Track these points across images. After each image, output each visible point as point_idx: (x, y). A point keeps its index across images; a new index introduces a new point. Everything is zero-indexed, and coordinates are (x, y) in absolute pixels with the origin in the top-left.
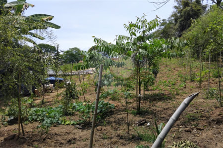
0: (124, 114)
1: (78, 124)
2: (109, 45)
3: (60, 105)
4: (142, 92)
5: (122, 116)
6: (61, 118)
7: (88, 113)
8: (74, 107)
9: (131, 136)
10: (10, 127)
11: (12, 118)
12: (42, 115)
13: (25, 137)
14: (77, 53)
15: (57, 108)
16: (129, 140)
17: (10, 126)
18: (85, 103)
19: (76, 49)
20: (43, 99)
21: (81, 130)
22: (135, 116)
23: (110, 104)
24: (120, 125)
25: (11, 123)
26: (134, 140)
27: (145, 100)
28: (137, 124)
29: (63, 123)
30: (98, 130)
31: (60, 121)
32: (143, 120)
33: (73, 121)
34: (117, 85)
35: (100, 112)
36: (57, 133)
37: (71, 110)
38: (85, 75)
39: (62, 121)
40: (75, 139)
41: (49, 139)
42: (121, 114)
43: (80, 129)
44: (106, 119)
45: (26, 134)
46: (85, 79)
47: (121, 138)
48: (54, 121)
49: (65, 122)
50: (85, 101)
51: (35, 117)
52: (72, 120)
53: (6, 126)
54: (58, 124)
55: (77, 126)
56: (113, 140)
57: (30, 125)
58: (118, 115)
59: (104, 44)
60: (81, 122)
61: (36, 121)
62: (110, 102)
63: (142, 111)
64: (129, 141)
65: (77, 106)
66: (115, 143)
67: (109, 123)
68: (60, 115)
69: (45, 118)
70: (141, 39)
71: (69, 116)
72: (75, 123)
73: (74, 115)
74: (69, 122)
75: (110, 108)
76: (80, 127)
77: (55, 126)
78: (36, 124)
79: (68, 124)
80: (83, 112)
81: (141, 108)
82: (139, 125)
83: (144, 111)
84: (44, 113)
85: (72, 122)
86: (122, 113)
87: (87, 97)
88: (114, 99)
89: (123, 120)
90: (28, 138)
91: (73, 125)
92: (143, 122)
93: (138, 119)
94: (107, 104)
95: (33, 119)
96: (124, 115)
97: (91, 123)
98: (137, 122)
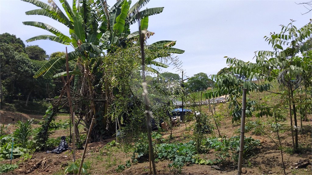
0: (275, 152)
1: (215, 164)
2: (246, 65)
3: (191, 141)
4: (299, 123)
5: (272, 155)
6: (193, 156)
7: (227, 150)
8: (207, 144)
10: (141, 165)
11: (142, 155)
12: (172, 152)
14: (203, 79)
15: (188, 144)
17: (139, 164)
18: (220, 139)
19: (201, 74)
20: (171, 134)
21: (219, 172)
22: (292, 155)
23: (253, 140)
24: (271, 167)
25: (141, 160)
27: (303, 133)
28: (296, 165)
29: (197, 162)
31: (193, 160)
32: (305, 161)
33: (209, 160)
34: (261, 115)
37: (204, 147)
38: (215, 105)
39: (195, 160)
42: (271, 153)
43: (218, 170)
44: (250, 159)
46: (216, 110)
48: (187, 159)
49: (199, 161)
50: (220, 136)
51: (165, 154)
52: (207, 159)
53: (137, 164)
54: (191, 163)
55: (215, 166)
57: (160, 163)
58: (266, 154)
59: (240, 64)
60: (218, 161)
61: (166, 158)
62: (253, 137)
63: (302, 149)
65: (211, 143)
67: (255, 164)
68: (193, 152)
69: (176, 156)
70: (291, 52)
71: (203, 154)
72: (212, 163)
73: (209, 153)
74: (204, 161)
75: (255, 145)
76: (218, 168)
77: (188, 165)
78: (167, 163)
79: (203, 164)
80: (219, 150)
81: (299, 144)
82: (299, 167)
83: (304, 149)
84: (175, 150)
85: (208, 162)
86: (271, 151)
87: (222, 131)
88: (258, 134)
89: (275, 161)
91: (209, 164)
92: (305, 163)
93: (296, 159)
94: (249, 140)
95: (163, 157)
96: (275, 154)
97: (232, 163)
98: (296, 164)
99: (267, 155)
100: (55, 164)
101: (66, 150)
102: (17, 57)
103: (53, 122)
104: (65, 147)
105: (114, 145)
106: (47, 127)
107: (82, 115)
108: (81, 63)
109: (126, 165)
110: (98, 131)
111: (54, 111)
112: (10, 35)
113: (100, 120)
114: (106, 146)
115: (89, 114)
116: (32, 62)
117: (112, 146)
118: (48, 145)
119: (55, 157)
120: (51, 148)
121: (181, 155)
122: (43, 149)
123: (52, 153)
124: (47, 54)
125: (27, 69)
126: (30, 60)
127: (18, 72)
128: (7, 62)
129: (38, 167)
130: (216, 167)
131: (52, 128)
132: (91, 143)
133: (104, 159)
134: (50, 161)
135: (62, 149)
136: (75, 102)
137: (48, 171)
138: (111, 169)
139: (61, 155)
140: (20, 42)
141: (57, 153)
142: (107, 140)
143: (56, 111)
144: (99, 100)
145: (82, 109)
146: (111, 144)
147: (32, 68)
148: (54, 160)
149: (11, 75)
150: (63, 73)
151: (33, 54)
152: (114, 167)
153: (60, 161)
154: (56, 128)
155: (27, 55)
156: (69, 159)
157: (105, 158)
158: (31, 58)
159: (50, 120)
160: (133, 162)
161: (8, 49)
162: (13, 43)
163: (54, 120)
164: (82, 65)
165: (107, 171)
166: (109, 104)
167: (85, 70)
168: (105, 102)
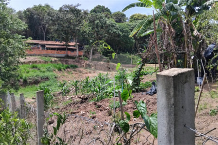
100: (153, 103)
102: (108, 23)
103: (142, 70)
105: (198, 91)
106: (139, 74)
111: (143, 63)
112: (101, 6)
115: (171, 64)
116: (118, 25)
117: (196, 91)
118: (140, 88)
119: (151, 98)
122: (137, 91)
124: (127, 17)
125: (115, 30)
126: (116, 23)
127: (109, 34)
128: (102, 27)
131: (142, 75)
135: (153, 92)
138: (204, 112)
139: (154, 97)
140: (108, 10)
141: (150, 95)
147: (118, 29)
148: (151, 101)
149: (106, 36)
151: (117, 18)
154: (145, 75)
155: (114, 20)
158: (117, 21)
161: (101, 17)
162: (104, 12)
163: (143, 69)
164: (163, 23)
165: (201, 113)
166: (189, 55)
167: (167, 27)
168: (185, 53)
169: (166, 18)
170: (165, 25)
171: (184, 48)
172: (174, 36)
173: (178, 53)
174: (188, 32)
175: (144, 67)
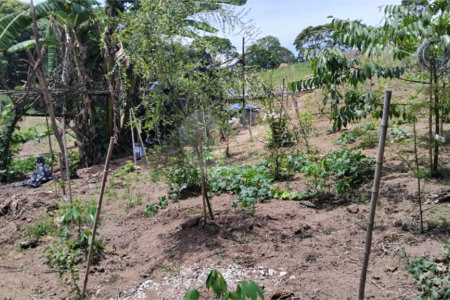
0: (400, 177)
1: (306, 199)
2: (366, 32)
3: (264, 161)
5: (395, 182)
6: (271, 187)
8: (291, 165)
9: (425, 225)
10: (184, 203)
11: (184, 186)
12: (234, 181)
13: (217, 222)
14: (272, 48)
15: (258, 165)
16: (422, 232)
17: (182, 201)
19: (269, 38)
20: (228, 148)
21: (314, 211)
22: (427, 181)
23: (364, 156)
24: (396, 202)
25: (184, 195)
26: (435, 234)
28: (435, 198)
29: (276, 196)
30: (350, 212)
31: (269, 193)
32: (449, 191)
33: (295, 191)
35: (347, 174)
36: (271, 215)
37: (285, 169)
39: (274, 193)
40: (308, 228)
41: (259, 226)
42: (394, 177)
43: (312, 207)
44: (361, 189)
45: (217, 216)
47: (405, 229)
48: (261, 192)
49: (280, 194)
50: (309, 152)
51: (223, 184)
52: (290, 190)
53: (177, 202)
54: (267, 199)
55: (305, 202)
56: (389, 232)
57: (215, 198)
58: (387, 179)
60: (311, 194)
61: (224, 190)
62: (365, 152)
63: (442, 170)
64: (423, 236)
65: (296, 163)
66: (394, 239)
68: (270, 181)
69: (241, 187)
71: (285, 183)
72: (300, 197)
73: (293, 180)
74: (288, 195)
75: (367, 164)
76: (312, 205)
77: (262, 202)
78: (227, 198)
79: (286, 199)
81: (440, 163)
82: (441, 201)
83: (447, 170)
84: (238, 177)
85: (294, 194)
86: (394, 174)
87: (311, 141)
88: (371, 145)
89: (401, 191)
90: (221, 223)
91: (296, 199)
92: (449, 195)
93: (436, 188)
94: (358, 157)
95: (220, 189)
96: (400, 180)
97: (333, 196)
98: (436, 196)
99: (388, 182)
100: (35, 206)
101: (48, 180)
103: (16, 131)
104: (46, 176)
105: (132, 170)
106: (8, 141)
107: (68, 118)
108: (57, 23)
109: (160, 204)
110: (100, 147)
111: (17, 113)
113: (101, 126)
114: (119, 171)
115: (81, 117)
117: (128, 171)
118: (12, 172)
119: (31, 195)
120: (19, 177)
121: (250, 185)
122: (5, 180)
123: (24, 186)
129: (6, 213)
130: (308, 202)
131: (16, 142)
132: (89, 166)
133: (119, 195)
134: (25, 201)
135: (41, 180)
136: (53, 96)
137: (25, 219)
138: (135, 211)
139: (40, 190)
141: (32, 187)
142: (117, 161)
143: (20, 112)
144: (97, 92)
145: (67, 108)
146: (126, 169)
148: (32, 200)
150: (26, 44)
152: (139, 207)
153: (43, 200)
154: (24, 141)
156: (57, 197)
157: (121, 192)
159: (12, 129)
160: (170, 198)
163: (19, 128)
164: (60, 28)
165: (129, 215)
166: (117, 99)
167: (68, 37)
168: (108, 95)
169: (64, 17)
170: (64, 33)
171: (106, 85)
172: (85, 56)
173: (94, 95)
174: (112, 52)
175: (19, 124)
